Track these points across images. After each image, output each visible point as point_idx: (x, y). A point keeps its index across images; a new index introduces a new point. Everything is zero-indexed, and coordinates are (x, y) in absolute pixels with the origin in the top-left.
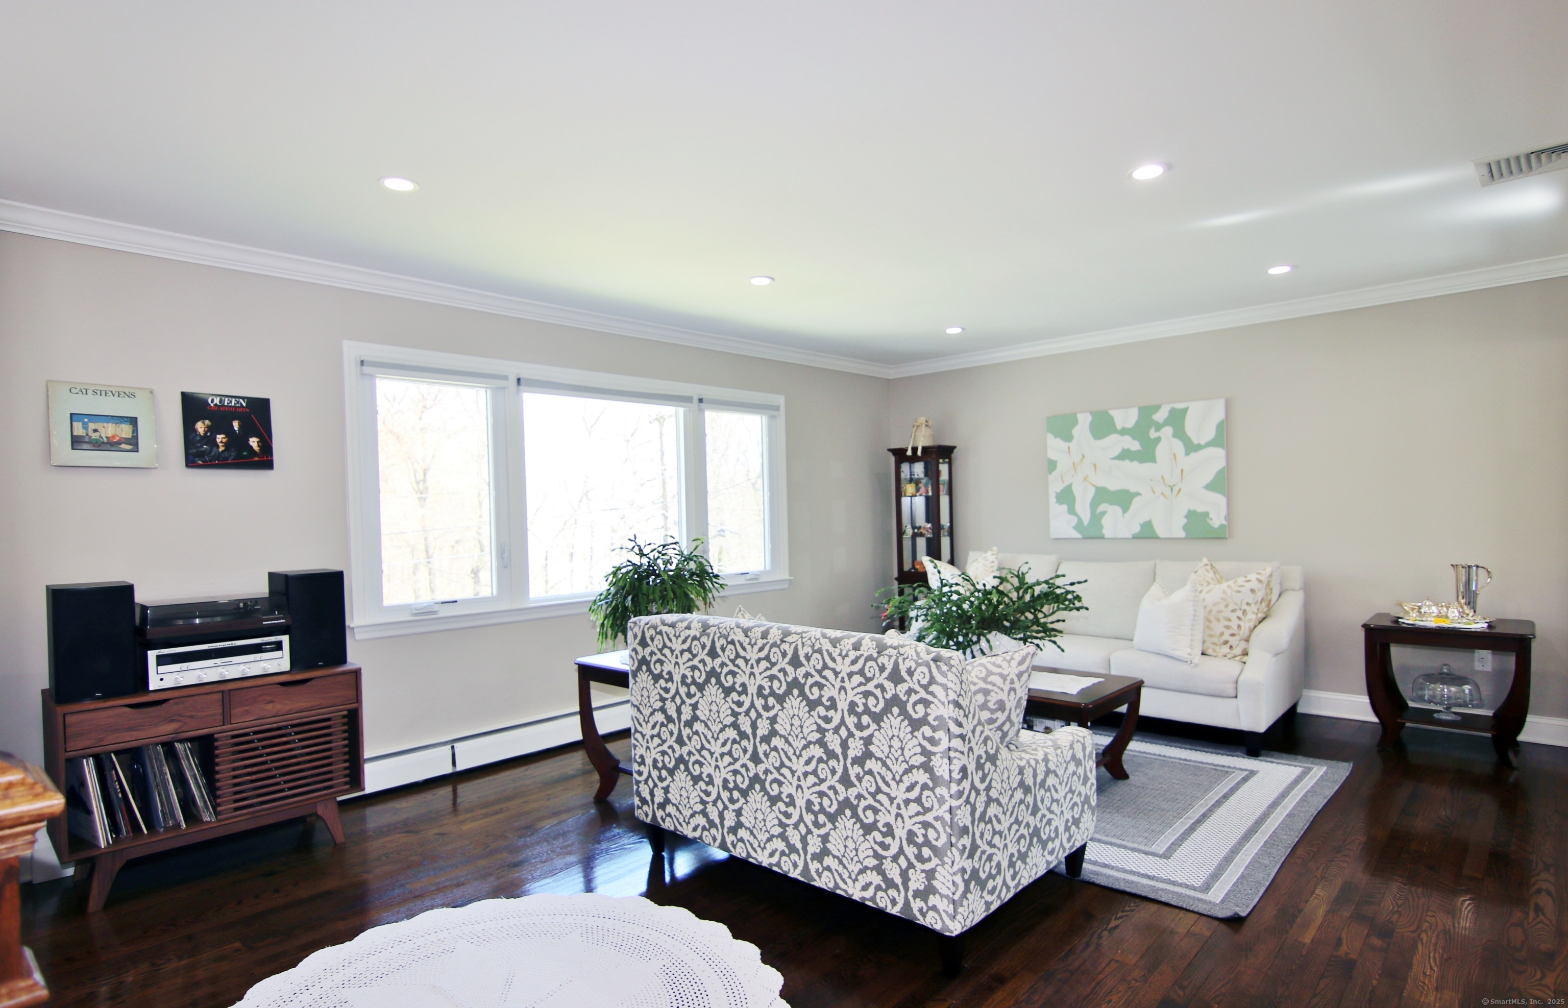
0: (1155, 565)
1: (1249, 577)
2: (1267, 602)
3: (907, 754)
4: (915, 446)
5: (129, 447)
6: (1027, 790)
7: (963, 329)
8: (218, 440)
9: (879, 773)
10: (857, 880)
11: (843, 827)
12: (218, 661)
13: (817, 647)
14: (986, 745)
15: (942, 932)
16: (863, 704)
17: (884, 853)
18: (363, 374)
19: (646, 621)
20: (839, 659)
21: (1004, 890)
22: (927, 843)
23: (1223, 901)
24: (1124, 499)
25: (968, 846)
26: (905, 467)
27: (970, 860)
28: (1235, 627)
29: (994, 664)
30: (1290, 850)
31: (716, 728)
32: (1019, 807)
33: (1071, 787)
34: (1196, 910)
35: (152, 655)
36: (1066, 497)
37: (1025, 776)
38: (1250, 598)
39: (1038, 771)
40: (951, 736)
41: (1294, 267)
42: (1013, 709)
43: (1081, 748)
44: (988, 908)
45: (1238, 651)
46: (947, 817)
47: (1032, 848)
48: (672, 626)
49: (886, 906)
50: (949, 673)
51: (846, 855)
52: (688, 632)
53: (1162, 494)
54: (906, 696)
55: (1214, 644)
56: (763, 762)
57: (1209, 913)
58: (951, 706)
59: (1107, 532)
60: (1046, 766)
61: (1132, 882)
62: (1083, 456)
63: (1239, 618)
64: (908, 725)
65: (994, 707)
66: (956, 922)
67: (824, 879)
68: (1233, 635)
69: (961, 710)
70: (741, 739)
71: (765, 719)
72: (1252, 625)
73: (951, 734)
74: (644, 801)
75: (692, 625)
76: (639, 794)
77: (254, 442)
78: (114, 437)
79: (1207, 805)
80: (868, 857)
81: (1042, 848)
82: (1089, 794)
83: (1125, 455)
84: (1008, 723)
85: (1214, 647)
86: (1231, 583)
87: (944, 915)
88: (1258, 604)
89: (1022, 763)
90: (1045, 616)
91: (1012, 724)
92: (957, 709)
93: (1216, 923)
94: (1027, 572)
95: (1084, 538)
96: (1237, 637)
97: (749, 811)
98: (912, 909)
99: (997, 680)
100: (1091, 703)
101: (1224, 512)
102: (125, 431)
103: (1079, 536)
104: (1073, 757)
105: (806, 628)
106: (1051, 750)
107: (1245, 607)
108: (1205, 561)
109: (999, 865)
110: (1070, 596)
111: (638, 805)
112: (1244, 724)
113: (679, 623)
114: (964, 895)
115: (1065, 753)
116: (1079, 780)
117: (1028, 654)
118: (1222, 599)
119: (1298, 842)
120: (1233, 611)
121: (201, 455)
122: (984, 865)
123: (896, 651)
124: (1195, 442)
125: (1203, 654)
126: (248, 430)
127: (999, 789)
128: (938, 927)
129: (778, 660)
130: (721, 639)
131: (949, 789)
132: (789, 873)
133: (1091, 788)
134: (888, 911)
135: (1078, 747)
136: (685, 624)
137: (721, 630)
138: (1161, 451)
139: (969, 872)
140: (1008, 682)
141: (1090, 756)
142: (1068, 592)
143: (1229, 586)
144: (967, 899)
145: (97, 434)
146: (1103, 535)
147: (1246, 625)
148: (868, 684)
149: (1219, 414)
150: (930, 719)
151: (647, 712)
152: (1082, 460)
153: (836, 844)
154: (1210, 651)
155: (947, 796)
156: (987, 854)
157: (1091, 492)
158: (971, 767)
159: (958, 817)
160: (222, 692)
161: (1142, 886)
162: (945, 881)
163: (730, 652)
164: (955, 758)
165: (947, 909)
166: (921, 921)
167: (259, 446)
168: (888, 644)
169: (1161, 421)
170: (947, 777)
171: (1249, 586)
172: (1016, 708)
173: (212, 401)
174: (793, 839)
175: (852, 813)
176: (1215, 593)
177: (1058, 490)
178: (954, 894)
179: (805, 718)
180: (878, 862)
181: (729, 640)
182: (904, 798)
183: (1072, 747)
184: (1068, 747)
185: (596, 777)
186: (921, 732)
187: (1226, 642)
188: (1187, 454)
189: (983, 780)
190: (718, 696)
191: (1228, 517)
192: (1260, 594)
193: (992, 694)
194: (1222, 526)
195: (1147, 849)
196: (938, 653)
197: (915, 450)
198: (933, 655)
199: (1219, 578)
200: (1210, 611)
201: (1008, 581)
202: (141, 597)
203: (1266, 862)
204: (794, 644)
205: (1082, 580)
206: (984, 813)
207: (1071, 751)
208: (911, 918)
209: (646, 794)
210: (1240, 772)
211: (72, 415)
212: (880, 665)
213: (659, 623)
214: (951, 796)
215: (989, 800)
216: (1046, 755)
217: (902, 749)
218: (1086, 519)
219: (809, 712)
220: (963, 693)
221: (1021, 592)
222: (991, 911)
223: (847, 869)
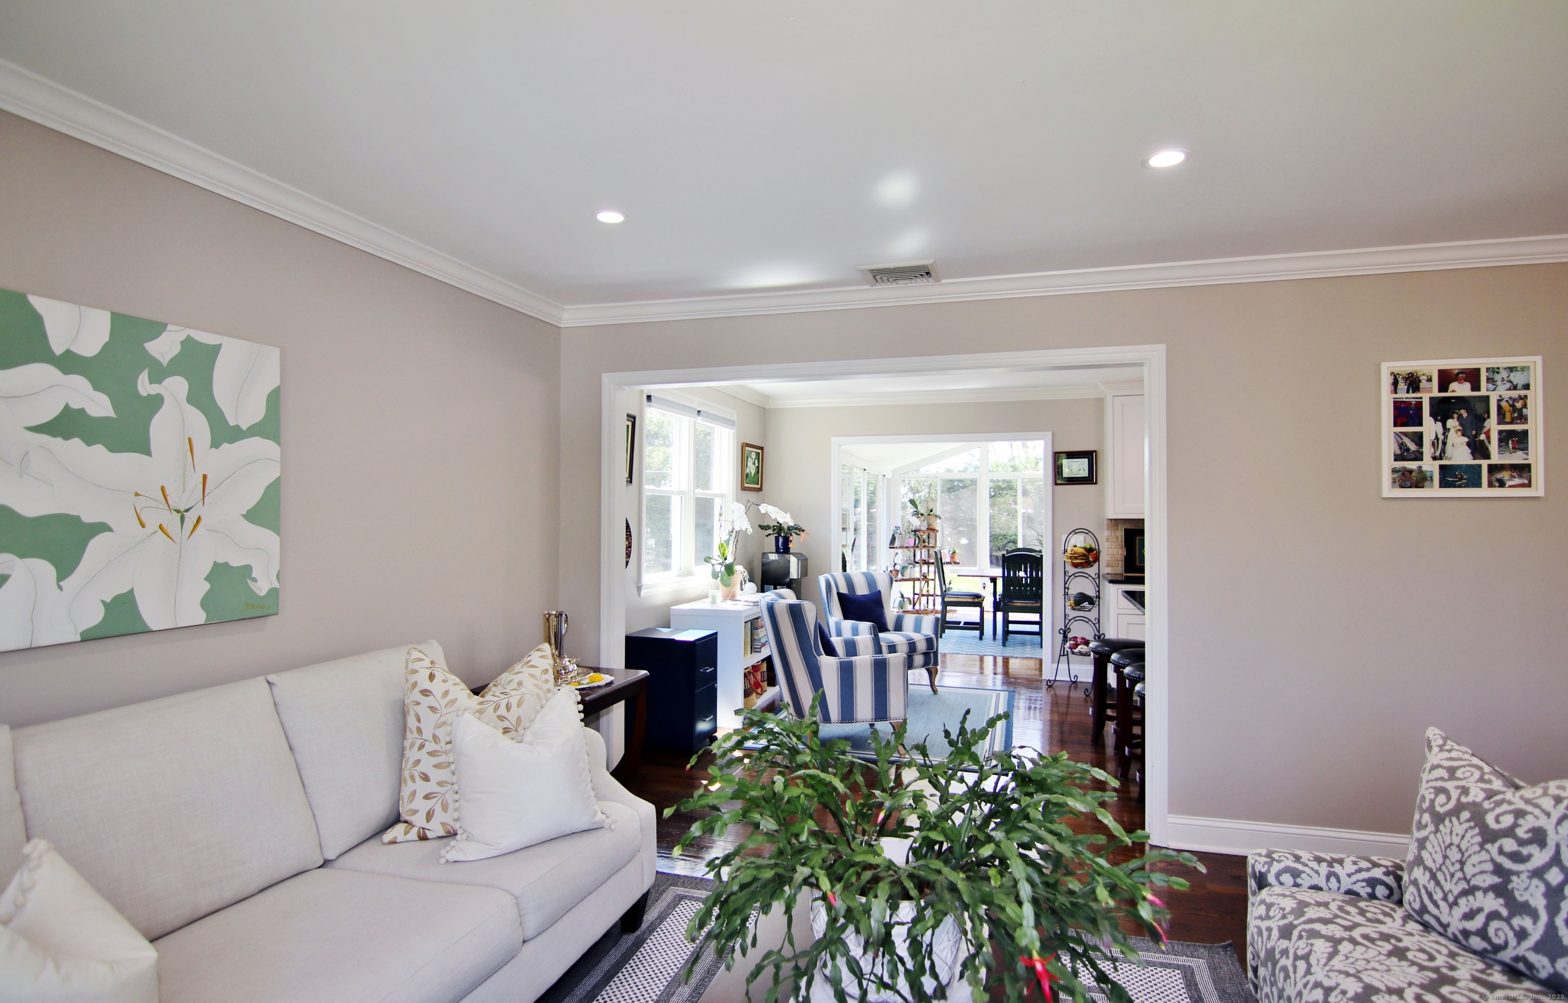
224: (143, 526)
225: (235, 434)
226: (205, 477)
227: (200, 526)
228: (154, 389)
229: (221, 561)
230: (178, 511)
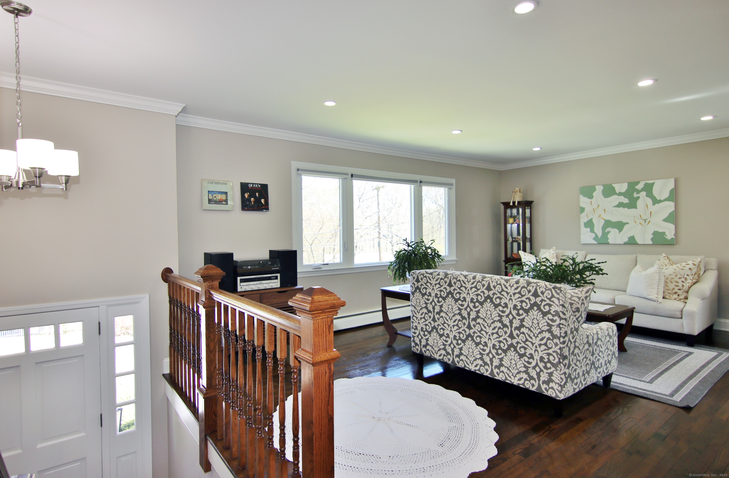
0: (637, 256)
1: (688, 263)
2: (698, 275)
3: (541, 326)
4: (514, 201)
5: (225, 203)
6: (590, 345)
7: (541, 148)
8: (252, 200)
9: (527, 333)
10: (516, 376)
11: (510, 355)
12: (258, 282)
13: (498, 283)
14: (574, 324)
15: (555, 398)
16: (520, 305)
17: (529, 366)
18: (298, 174)
19: (419, 272)
20: (509, 288)
21: (581, 385)
22: (549, 361)
23: (681, 401)
24: (620, 226)
25: (567, 363)
26: (509, 211)
27: (568, 370)
28: (681, 286)
29: (574, 293)
30: (713, 384)
31: (451, 315)
32: (586, 351)
33: (607, 347)
34: (668, 403)
35: (239, 278)
36: (590, 224)
37: (589, 339)
38: (689, 272)
39: (594, 338)
40: (561, 319)
41: (714, 117)
42: (583, 312)
43: (611, 331)
44: (574, 391)
45: (682, 297)
46: (559, 351)
47: (591, 370)
48: (431, 274)
49: (529, 387)
50: (560, 294)
51: (511, 366)
52: (438, 276)
53: (640, 223)
54: (540, 302)
55: (669, 293)
56: (473, 329)
57: (674, 405)
58: (561, 307)
59: (610, 241)
60: (597, 336)
61: (635, 391)
62: (599, 205)
63: (683, 282)
64: (541, 314)
65: (575, 310)
66: (562, 394)
67: (500, 376)
68: (679, 289)
69: (565, 309)
70: (463, 319)
71: (474, 311)
72: (690, 285)
73: (561, 318)
74: (416, 344)
75: (440, 274)
76: (414, 341)
77: (263, 201)
78: (220, 199)
79: (668, 364)
80: (521, 367)
81: (596, 370)
82: (615, 351)
83: (621, 205)
84: (580, 317)
85: (669, 295)
86: (678, 265)
87: (557, 391)
88: (693, 275)
89: (588, 334)
90: (587, 277)
91: (582, 318)
92: (563, 308)
93: (678, 409)
94: (576, 258)
95: (598, 244)
96: (682, 291)
97: (465, 348)
98: (541, 388)
99: (577, 299)
100: (611, 315)
101: (673, 232)
102: (223, 197)
103: (596, 243)
104: (608, 334)
105: (493, 276)
106: (599, 330)
107: (686, 276)
108: (664, 255)
109: (579, 374)
110: (597, 269)
111: (414, 346)
112: (686, 330)
113: (434, 273)
114: (565, 383)
115: (605, 332)
116: (611, 344)
117: (590, 289)
118: (674, 272)
119: (717, 382)
120: (680, 278)
121: (246, 206)
122: (573, 373)
123: (536, 284)
124: (658, 199)
125: (663, 298)
126: (261, 197)
127: (579, 342)
128: (554, 395)
129: (480, 288)
130: (454, 279)
131: (560, 340)
132: (484, 373)
133: (615, 349)
134: (530, 389)
135: (610, 330)
136: (437, 273)
137: (454, 276)
138: (639, 203)
139: (567, 374)
140: (581, 300)
141: (615, 335)
142: (596, 267)
143: (677, 267)
144: (567, 385)
145: (216, 198)
146: (609, 242)
147: (686, 285)
148: (523, 298)
149: (671, 185)
150: (552, 312)
151: (418, 308)
152: (598, 207)
153: (507, 362)
154: (667, 297)
155: (559, 343)
156: (574, 368)
157: (603, 222)
158: (569, 332)
159: (564, 351)
160: (260, 294)
161: (641, 392)
162: (557, 377)
163: (458, 284)
164: (562, 327)
165: (558, 389)
166: (546, 393)
167: (264, 202)
168: (532, 282)
169: (640, 189)
170: (559, 335)
171: (688, 267)
172: (584, 311)
173: (250, 185)
174: (486, 360)
175: (514, 349)
176: (670, 270)
177: (585, 222)
178: (561, 382)
179: (493, 311)
180: (526, 369)
181: (458, 279)
182: (539, 343)
183: (608, 330)
184: (606, 330)
185: (388, 337)
186: (547, 317)
187: (676, 293)
188: (654, 204)
189: (573, 338)
190: (452, 302)
191: (676, 234)
192: (694, 271)
193: (574, 305)
194: (672, 239)
195: (640, 379)
196: (555, 285)
197: (514, 203)
198: (553, 286)
199: (671, 263)
200: (667, 278)
201: (567, 261)
202: (235, 258)
203: (701, 388)
204: (488, 282)
205: (604, 262)
206: (573, 352)
207: (607, 332)
208: (541, 392)
209: (417, 341)
210: (684, 352)
211: (208, 191)
212: (528, 290)
213: (425, 273)
214: (560, 343)
215: (575, 347)
216: (597, 331)
217: (538, 324)
218: (600, 235)
219: (495, 309)
220: (566, 301)
221: (574, 266)
222: (575, 392)
223: (511, 372)
224: (636, 223)
225: (660, 201)
226: (651, 212)
227: (650, 223)
228: (638, 195)
229: (656, 230)
230: (644, 220)
